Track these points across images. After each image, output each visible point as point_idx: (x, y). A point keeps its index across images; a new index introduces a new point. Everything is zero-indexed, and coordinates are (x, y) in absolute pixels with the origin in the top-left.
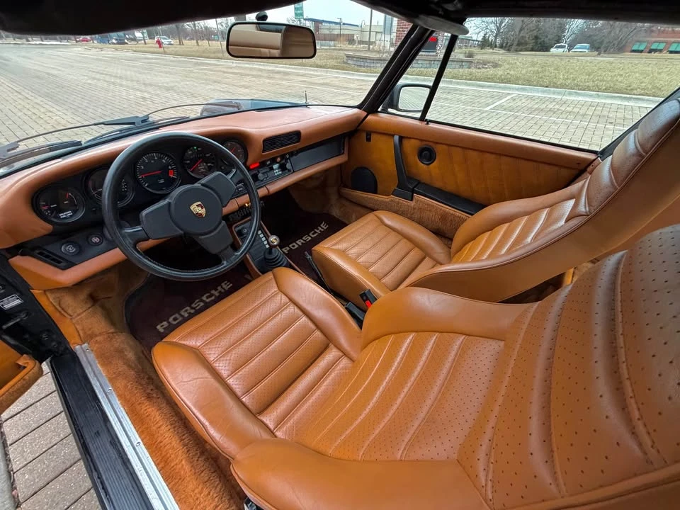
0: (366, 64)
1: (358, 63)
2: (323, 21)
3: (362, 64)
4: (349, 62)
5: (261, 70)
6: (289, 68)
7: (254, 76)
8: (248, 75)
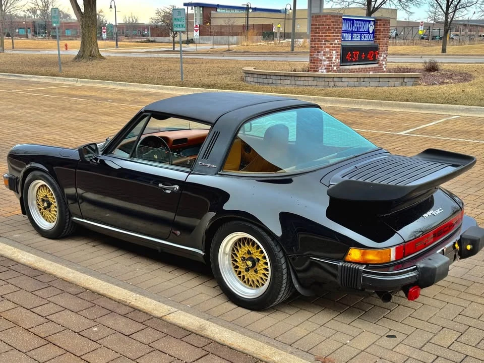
0: (271, 81)
1: (261, 80)
2: (218, 6)
3: (266, 81)
4: (249, 79)
5: (122, 92)
6: (162, 89)
7: (114, 100)
8: (106, 99)
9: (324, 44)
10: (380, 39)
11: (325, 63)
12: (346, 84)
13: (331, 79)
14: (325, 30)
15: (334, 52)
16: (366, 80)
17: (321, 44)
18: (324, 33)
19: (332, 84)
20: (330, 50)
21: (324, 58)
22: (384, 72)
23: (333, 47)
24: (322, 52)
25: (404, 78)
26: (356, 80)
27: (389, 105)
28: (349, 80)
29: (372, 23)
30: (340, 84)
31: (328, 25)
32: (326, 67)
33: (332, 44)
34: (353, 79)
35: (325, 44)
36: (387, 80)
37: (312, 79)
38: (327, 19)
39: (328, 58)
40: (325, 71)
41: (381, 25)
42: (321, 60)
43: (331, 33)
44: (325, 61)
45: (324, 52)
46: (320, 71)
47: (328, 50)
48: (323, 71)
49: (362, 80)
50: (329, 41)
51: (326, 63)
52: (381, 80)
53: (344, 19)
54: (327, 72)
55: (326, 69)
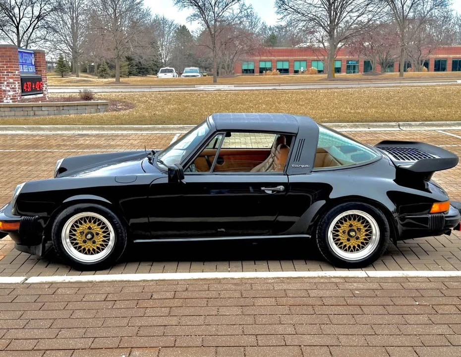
9: (6, 75)
10: (41, 71)
11: (9, 93)
12: (46, 112)
13: (30, 109)
14: (6, 62)
15: (17, 82)
16: (65, 108)
17: (3, 75)
18: (5, 65)
19: (32, 113)
20: (14, 80)
21: (8, 88)
22: (47, 101)
23: (16, 78)
24: (5, 83)
25: (98, 105)
26: (55, 108)
27: (112, 129)
28: (50, 109)
29: (33, 55)
30: (40, 113)
31: (9, 57)
32: (12, 97)
33: (14, 75)
34: (52, 107)
35: (8, 75)
36: (84, 107)
37: (9, 109)
38: (7, 51)
39: (13, 88)
40: (11, 101)
41: (40, 58)
42: (5, 91)
43: (14, 65)
44: (9, 91)
45: (7, 83)
46: (5, 101)
47: (11, 80)
48: (8, 101)
49: (61, 108)
50: (12, 72)
51: (11, 93)
52: (79, 108)
53: (19, 52)
54: (13, 102)
55: (11, 99)
